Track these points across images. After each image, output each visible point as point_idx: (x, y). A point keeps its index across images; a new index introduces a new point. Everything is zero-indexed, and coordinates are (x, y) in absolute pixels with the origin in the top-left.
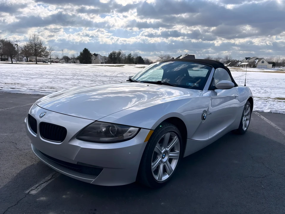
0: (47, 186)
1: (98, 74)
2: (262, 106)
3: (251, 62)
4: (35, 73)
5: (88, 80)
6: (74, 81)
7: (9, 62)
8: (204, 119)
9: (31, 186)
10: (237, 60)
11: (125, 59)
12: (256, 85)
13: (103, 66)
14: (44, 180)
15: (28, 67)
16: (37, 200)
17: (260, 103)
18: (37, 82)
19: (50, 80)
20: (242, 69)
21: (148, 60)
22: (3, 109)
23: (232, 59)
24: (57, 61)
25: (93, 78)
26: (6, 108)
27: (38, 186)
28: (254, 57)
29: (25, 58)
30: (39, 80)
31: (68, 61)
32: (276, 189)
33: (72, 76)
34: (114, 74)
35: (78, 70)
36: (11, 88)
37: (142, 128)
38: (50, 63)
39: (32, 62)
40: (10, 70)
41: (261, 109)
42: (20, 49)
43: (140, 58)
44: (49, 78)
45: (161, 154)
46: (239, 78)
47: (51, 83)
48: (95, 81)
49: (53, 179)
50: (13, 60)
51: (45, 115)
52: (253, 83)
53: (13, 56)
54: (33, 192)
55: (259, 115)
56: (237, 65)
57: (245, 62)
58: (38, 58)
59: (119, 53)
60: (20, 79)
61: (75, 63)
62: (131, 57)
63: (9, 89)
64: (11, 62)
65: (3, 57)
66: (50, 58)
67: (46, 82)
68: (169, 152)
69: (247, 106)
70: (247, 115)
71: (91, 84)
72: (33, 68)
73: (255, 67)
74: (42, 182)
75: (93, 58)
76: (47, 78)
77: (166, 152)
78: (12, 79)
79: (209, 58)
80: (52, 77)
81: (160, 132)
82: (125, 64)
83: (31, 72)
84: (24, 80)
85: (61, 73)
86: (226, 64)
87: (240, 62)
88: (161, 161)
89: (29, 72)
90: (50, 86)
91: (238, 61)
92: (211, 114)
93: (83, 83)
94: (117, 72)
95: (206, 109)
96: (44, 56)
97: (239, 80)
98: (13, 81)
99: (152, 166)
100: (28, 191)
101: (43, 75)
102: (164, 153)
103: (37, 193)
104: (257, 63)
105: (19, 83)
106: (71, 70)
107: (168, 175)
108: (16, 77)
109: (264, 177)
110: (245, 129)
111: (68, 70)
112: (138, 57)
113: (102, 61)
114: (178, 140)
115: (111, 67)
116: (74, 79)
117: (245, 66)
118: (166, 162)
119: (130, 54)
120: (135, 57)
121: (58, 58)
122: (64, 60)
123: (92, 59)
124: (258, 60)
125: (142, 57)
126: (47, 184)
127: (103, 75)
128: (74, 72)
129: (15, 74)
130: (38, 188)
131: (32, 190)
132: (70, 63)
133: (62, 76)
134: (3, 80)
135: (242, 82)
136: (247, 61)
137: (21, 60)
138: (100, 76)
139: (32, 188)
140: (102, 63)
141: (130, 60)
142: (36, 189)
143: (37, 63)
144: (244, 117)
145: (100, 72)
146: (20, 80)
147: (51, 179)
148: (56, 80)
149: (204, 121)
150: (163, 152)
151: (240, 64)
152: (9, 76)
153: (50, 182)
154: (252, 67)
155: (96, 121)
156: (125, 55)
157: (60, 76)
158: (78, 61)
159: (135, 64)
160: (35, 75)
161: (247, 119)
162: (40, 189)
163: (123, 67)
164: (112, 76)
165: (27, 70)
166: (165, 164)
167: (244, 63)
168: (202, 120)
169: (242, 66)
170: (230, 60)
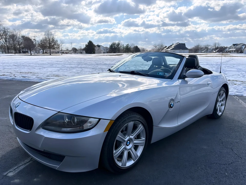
0: (24, 168)
1: (99, 62)
2: (242, 90)
3: (238, 48)
4: (48, 63)
5: (90, 68)
6: (78, 69)
7: (29, 54)
8: (172, 107)
9: (10, 168)
10: (225, 47)
11: (124, 48)
12: (242, 69)
13: (104, 55)
14: (23, 163)
15: (43, 58)
16: (12, 182)
17: (241, 87)
18: (48, 70)
19: (58, 69)
20: (229, 55)
21: (144, 49)
22: (10, 96)
23: (221, 46)
24: (67, 52)
25: (94, 66)
26: (14, 94)
27: (16, 169)
28: (241, 44)
29: (42, 50)
30: (50, 69)
31: (76, 52)
32: (240, 177)
33: (76, 65)
34: (112, 62)
35: (83, 60)
36: (23, 77)
37: (102, 119)
38: (61, 54)
39: (47, 53)
40: (28, 61)
41: (241, 94)
42: (37, 43)
43: (137, 47)
44: (58, 67)
45: (125, 142)
46: (226, 63)
47: (59, 71)
48: (95, 69)
49: (31, 162)
50: (32, 52)
51: (19, 105)
52: (238, 67)
53: (32, 49)
54: (11, 174)
55: (237, 100)
56: (225, 51)
57: (233, 48)
58: (52, 50)
59: (119, 44)
60: (34, 68)
61: (82, 53)
62: (129, 46)
63: (21, 78)
64: (30, 54)
65: (24, 50)
66: (62, 50)
67: (55, 70)
68: (133, 139)
69: (222, 92)
70: (222, 101)
71: (92, 71)
72: (47, 59)
73: (242, 52)
74: (21, 165)
75: (97, 49)
76: (55, 67)
77: (130, 140)
78: (29, 68)
79: (198, 46)
80: (60, 66)
81: (122, 121)
82: (124, 53)
83: (45, 62)
84: (38, 69)
85: (69, 62)
86: (215, 51)
87: (228, 49)
88: (125, 148)
89: (43, 62)
90: (56, 74)
91: (227, 48)
92: (179, 102)
93: (86, 71)
94: (116, 60)
95: (173, 98)
96: (56, 48)
97: (225, 65)
98: (28, 70)
99: (114, 154)
100: (7, 173)
101: (53, 65)
102: (128, 141)
103: (13, 175)
104: (244, 49)
105: (32, 72)
106: (77, 59)
107: (133, 161)
108: (32, 67)
109: (230, 164)
110: (220, 114)
111: (75, 60)
112: (135, 47)
113: (104, 51)
114: (143, 128)
115: (112, 56)
116: (78, 67)
117: (232, 52)
118: (130, 149)
119: (128, 44)
120: (132, 47)
121: (68, 50)
122: (73, 51)
123: (95, 49)
124: (244, 46)
125: (139, 47)
126: (25, 166)
127: (103, 63)
128: (79, 61)
129: (31, 65)
130: (16, 171)
131: (10, 172)
132: (78, 53)
133: (69, 65)
134: (21, 69)
135: (228, 67)
136: (235, 47)
137: (38, 52)
138: (100, 64)
139: (11, 170)
140: (104, 53)
141: (128, 50)
142: (14, 171)
143: (51, 54)
144: (219, 102)
145: (101, 61)
146: (34, 70)
147: (29, 161)
148: (63, 68)
149: (171, 109)
150: (126, 140)
151: (228, 50)
152: (26, 66)
153: (27, 164)
154: (239, 53)
155: (59, 112)
156: (123, 45)
157: (67, 65)
158: (84, 52)
159: (132, 53)
160: (47, 65)
161: (222, 104)
162: (17, 172)
163: (122, 55)
164: (110, 64)
165: (41, 61)
166: (130, 150)
167: (231, 49)
168: (170, 108)
169: (230, 52)
170: (219, 47)
